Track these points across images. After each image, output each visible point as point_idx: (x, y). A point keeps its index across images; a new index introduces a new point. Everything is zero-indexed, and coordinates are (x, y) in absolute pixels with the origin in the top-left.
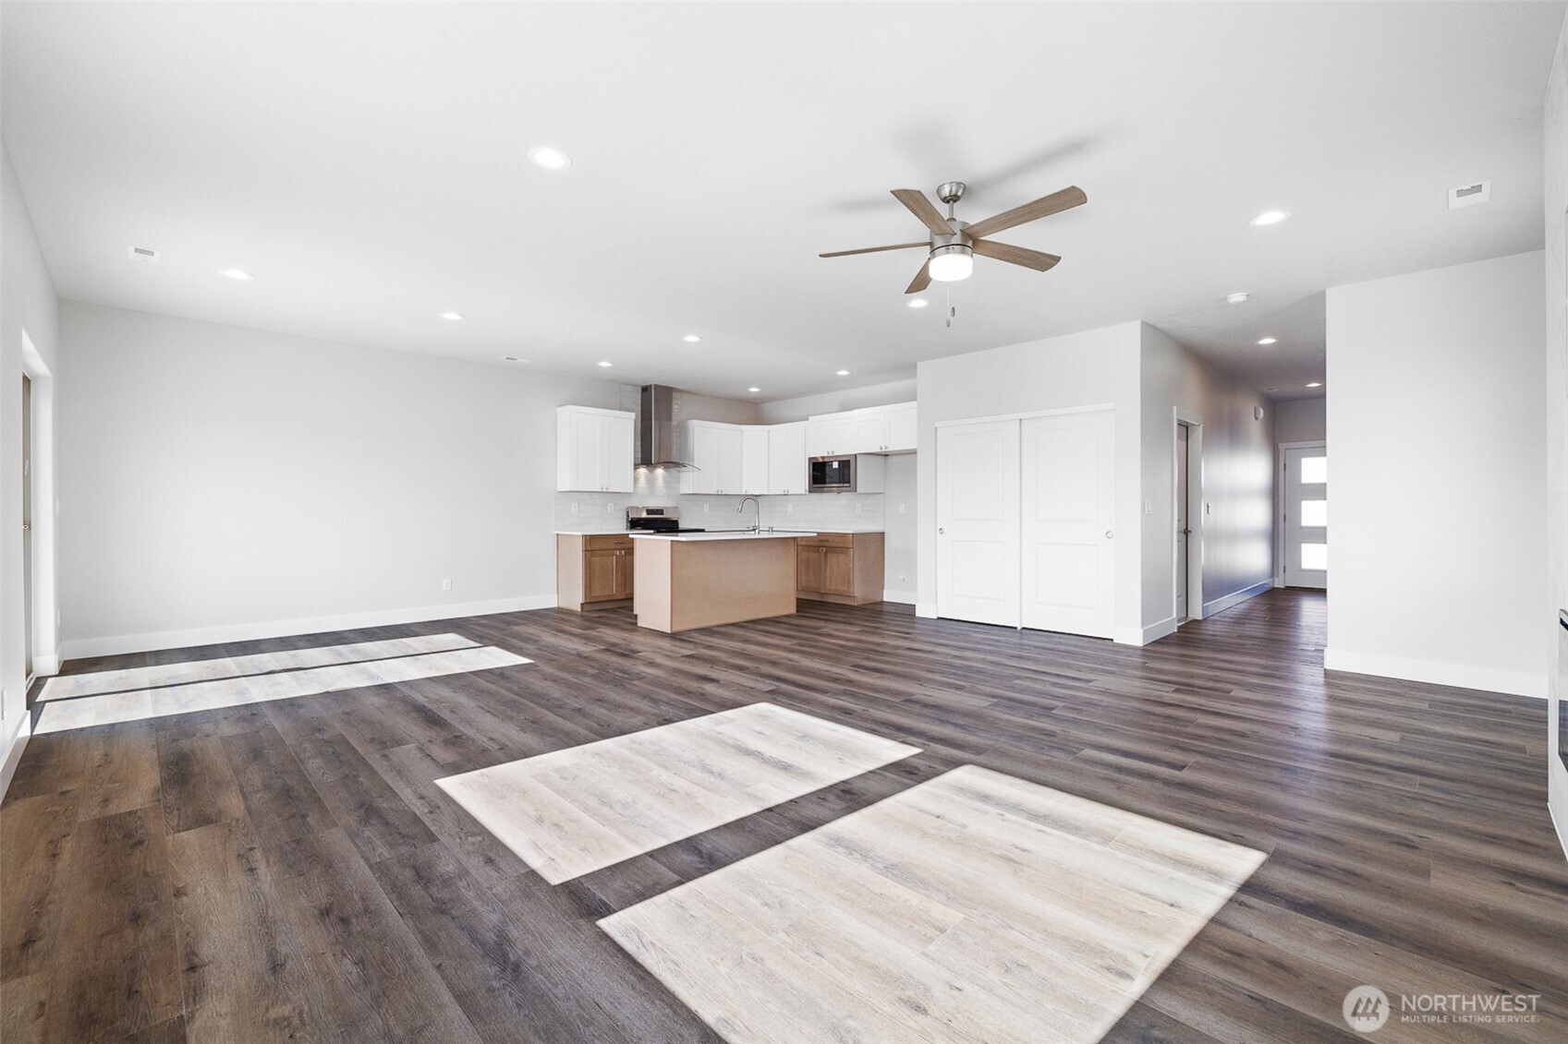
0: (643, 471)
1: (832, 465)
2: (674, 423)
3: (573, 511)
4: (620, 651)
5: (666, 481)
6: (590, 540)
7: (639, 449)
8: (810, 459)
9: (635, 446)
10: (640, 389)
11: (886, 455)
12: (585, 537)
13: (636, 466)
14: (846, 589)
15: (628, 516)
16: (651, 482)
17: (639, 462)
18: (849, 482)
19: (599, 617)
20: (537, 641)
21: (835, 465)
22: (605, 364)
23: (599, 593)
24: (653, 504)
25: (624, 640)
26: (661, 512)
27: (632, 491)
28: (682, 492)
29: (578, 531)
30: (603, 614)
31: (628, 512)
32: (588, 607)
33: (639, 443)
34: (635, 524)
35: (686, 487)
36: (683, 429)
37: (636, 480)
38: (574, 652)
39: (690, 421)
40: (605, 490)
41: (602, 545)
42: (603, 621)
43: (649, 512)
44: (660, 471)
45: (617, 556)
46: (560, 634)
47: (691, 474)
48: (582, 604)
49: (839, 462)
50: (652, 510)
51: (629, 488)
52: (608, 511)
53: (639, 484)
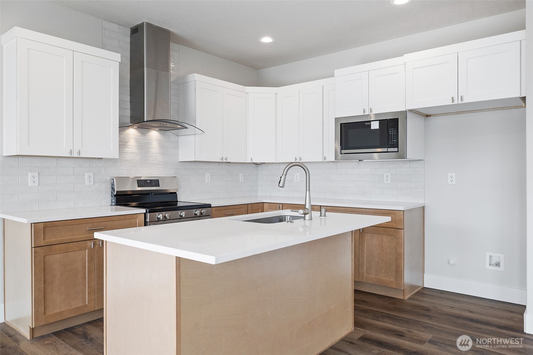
0: (132, 132)
1: (370, 126)
2: (172, 79)
3: (30, 183)
5: (162, 146)
6: (43, 230)
7: (128, 106)
8: (337, 119)
9: (121, 101)
10: (129, 32)
11: (427, 116)
12: (35, 226)
13: (122, 127)
14: (392, 279)
15: (113, 189)
16: (143, 147)
17: (128, 120)
18: (397, 146)
21: (375, 126)
23: (60, 307)
24: (146, 174)
26: (156, 182)
27: (117, 156)
28: (179, 161)
31: (113, 184)
34: (123, 199)
35: (185, 155)
36: (182, 84)
37: (122, 144)
39: (191, 75)
40: (76, 155)
43: (141, 183)
44: (154, 134)
47: (192, 138)
48: (33, 330)
49: (381, 122)
50: (145, 181)
51: (112, 152)
52: (85, 183)
53: (127, 149)
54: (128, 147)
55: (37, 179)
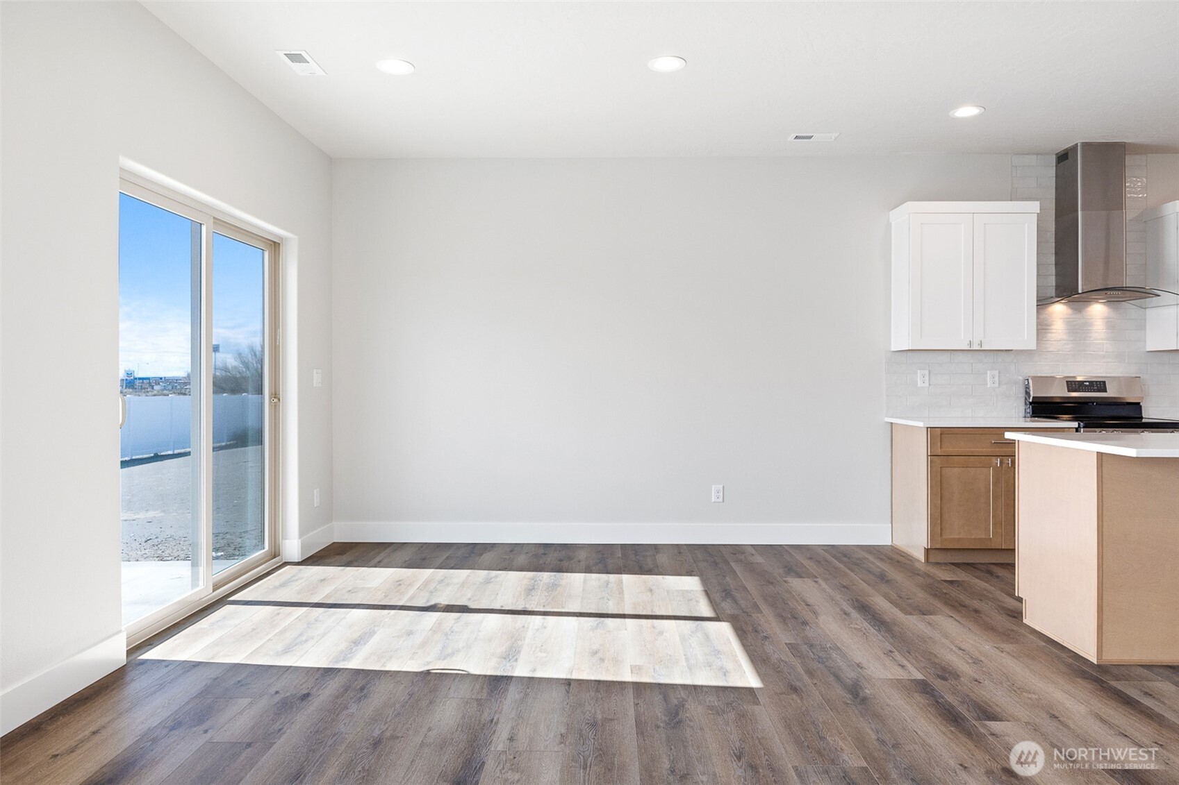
0: (1059, 310)
3: (920, 384)
4: (950, 698)
5: (1111, 327)
6: (940, 437)
9: (1040, 265)
10: (1053, 159)
12: (931, 430)
13: (1043, 302)
15: (1027, 393)
16: (1078, 331)
17: (1052, 292)
19: (951, 582)
20: (805, 623)
22: (967, 112)
23: (958, 532)
24: (1082, 373)
25: (976, 662)
26: (1101, 385)
27: (1033, 347)
29: (918, 419)
30: (961, 576)
31: (1027, 387)
32: (940, 558)
33: (1052, 259)
34: (1043, 408)
37: (1042, 328)
38: (850, 675)
39: (1169, 205)
40: (976, 347)
41: (964, 447)
42: (954, 592)
43: (1073, 385)
44: (1098, 310)
45: (995, 468)
46: (855, 614)
48: (927, 551)
50: (1081, 383)
51: (1025, 339)
52: (987, 384)
53: (1050, 335)
54: (1051, 333)
55: (927, 378)
